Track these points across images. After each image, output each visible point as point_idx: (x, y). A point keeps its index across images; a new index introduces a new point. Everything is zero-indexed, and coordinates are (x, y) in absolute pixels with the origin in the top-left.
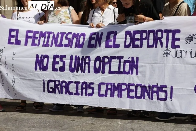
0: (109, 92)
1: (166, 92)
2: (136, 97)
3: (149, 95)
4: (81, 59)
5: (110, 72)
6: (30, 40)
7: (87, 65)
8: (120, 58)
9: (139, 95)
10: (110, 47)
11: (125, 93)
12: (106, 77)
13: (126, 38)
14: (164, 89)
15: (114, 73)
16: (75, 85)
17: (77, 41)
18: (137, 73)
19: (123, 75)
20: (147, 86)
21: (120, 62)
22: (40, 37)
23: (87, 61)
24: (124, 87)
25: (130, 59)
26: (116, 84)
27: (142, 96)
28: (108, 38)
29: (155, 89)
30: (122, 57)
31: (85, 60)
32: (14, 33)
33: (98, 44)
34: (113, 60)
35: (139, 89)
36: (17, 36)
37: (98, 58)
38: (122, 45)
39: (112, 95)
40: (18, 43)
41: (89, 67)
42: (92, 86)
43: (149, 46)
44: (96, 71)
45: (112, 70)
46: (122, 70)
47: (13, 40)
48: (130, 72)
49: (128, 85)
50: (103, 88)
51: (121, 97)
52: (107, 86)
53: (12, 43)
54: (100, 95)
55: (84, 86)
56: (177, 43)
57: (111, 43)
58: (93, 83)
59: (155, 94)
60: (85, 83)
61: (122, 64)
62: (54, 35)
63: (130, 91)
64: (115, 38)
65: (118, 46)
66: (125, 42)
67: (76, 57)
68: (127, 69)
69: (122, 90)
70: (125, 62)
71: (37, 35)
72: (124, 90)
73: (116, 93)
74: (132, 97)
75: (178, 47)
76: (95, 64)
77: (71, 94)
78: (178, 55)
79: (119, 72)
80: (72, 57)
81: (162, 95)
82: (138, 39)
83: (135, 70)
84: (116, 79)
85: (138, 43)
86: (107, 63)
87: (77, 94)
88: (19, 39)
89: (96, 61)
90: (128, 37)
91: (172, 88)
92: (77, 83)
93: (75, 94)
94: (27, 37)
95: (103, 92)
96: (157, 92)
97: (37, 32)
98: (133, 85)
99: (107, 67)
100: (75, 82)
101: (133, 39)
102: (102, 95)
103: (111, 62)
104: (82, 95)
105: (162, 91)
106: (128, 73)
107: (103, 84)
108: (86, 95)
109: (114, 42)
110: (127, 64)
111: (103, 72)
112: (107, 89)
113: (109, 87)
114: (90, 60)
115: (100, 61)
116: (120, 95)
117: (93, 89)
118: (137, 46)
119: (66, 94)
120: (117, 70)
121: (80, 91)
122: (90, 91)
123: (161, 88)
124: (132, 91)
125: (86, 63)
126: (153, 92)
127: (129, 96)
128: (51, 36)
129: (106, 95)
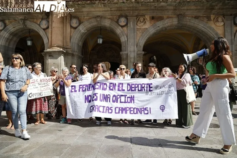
0: (120, 111)
1: (148, 110)
2: (134, 113)
3: (140, 112)
4: (105, 95)
5: (121, 102)
6: (81, 89)
7: (108, 99)
8: (125, 96)
9: (135, 112)
10: (120, 90)
11: (128, 112)
12: (119, 105)
13: (128, 87)
14: (147, 109)
15: (122, 102)
16: (102, 108)
17: (103, 87)
18: (134, 103)
19: (127, 104)
20: (139, 108)
21: (125, 97)
22: (86, 87)
23: (109, 96)
24: (128, 109)
25: (130, 96)
26: (124, 108)
27: (137, 113)
28: (119, 86)
29: (143, 109)
30: (126, 95)
31: (108, 96)
32: (73, 87)
33: (114, 89)
34: (122, 97)
35: (135, 110)
36: (75, 88)
37: (114, 96)
38: (126, 90)
39: (122, 113)
40: (75, 91)
41: (110, 100)
42: (111, 108)
43: (139, 90)
44: (114, 101)
45: (121, 101)
46: (126, 101)
47: (73, 90)
48: (131, 102)
49: (130, 108)
50: (117, 110)
51: (127, 113)
52: (119, 108)
53: (73, 92)
54: (116, 113)
55: (107, 109)
56: (151, 89)
57: (121, 89)
58: (112, 107)
59: (143, 112)
60: (108, 107)
61: (126, 98)
62: (92, 85)
63: (131, 111)
64: (122, 86)
65: (124, 90)
66: (128, 89)
67: (103, 94)
68: (129, 101)
69: (127, 110)
70: (128, 97)
71: (84, 86)
72: (128, 110)
73: (124, 112)
74: (132, 114)
75: (152, 91)
76: (113, 98)
77: (100, 112)
78: (152, 94)
79: (125, 102)
80: (101, 94)
81: (146, 112)
82: (133, 87)
83: (133, 101)
84: (124, 105)
85: (133, 89)
86: (119, 98)
87: (103, 112)
88: (76, 90)
89: (113, 97)
90: (129, 86)
91: (150, 108)
92: (104, 107)
93: (102, 112)
94: (80, 88)
95: (117, 111)
96: (144, 111)
97: (84, 85)
98: (132, 108)
99: (119, 100)
100: (103, 106)
101: (131, 87)
102: (117, 113)
103: (121, 97)
104: (106, 113)
105: (146, 110)
106: (129, 103)
107: (118, 107)
108: (108, 113)
109: (122, 88)
110: (129, 99)
111: (117, 102)
112: (119, 110)
113: (121, 109)
114: (110, 96)
115: (115, 97)
116: (126, 113)
117: (112, 110)
118: (133, 91)
119: (98, 111)
120: (124, 101)
121: (105, 111)
122: (110, 111)
123: (145, 109)
124: (132, 111)
125: (108, 98)
126: (142, 111)
127: (130, 113)
128: (91, 86)
129: (119, 113)
